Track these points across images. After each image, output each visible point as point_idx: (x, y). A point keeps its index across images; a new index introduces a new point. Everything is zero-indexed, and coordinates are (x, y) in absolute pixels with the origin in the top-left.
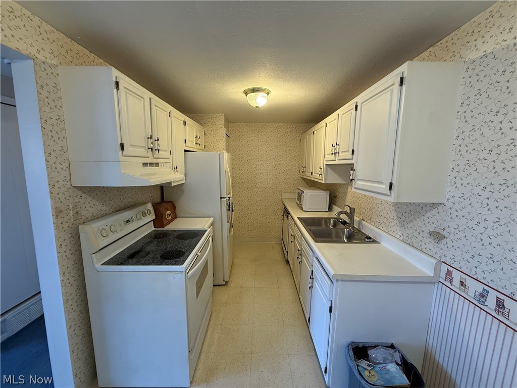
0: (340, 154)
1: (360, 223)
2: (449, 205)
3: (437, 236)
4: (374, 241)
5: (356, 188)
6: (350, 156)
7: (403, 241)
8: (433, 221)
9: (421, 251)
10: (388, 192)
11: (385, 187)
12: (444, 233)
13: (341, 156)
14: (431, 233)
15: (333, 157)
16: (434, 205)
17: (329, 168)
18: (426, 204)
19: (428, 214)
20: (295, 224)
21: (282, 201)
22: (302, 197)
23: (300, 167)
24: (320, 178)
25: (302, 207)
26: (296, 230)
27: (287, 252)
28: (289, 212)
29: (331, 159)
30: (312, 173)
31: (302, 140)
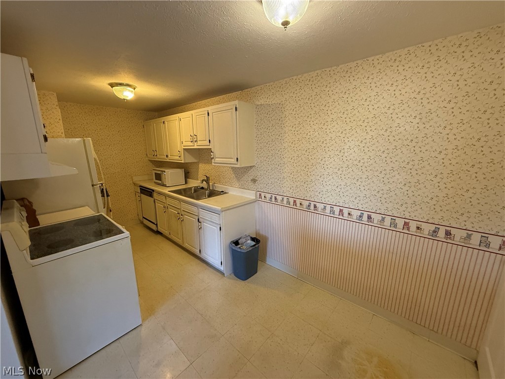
0: (198, 142)
1: (213, 186)
2: (257, 166)
3: (254, 181)
4: (226, 193)
5: (215, 163)
6: (208, 144)
7: (240, 188)
8: (252, 174)
9: (249, 189)
10: (236, 163)
11: (234, 161)
12: (256, 179)
13: (199, 143)
14: (252, 180)
15: (192, 144)
16: (251, 167)
17: (186, 152)
18: (248, 167)
19: (250, 172)
20: (166, 197)
21: (134, 184)
22: (163, 176)
23: (146, 151)
24: (179, 159)
25: (165, 183)
26: (169, 201)
27: (157, 225)
28: (153, 190)
29: (189, 145)
30: (167, 156)
31: (145, 126)
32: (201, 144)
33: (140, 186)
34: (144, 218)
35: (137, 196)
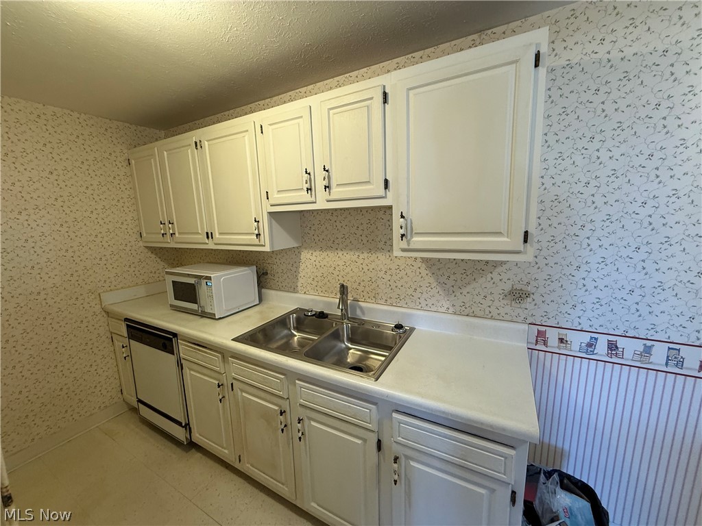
6: (381, 192)
8: (508, 277)
9: (492, 319)
12: (528, 289)
13: (339, 191)
14: (506, 293)
15: (305, 198)
17: (273, 220)
20: (223, 357)
21: (107, 313)
22: (203, 291)
23: (139, 225)
24: (256, 242)
25: (208, 310)
26: (236, 369)
27: (187, 426)
28: (175, 335)
29: (297, 200)
30: (209, 235)
31: (133, 162)
32: (346, 195)
33: (126, 320)
34: (140, 401)
35: (118, 344)
